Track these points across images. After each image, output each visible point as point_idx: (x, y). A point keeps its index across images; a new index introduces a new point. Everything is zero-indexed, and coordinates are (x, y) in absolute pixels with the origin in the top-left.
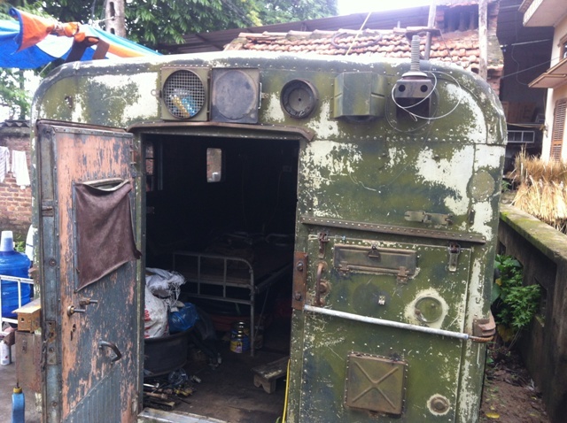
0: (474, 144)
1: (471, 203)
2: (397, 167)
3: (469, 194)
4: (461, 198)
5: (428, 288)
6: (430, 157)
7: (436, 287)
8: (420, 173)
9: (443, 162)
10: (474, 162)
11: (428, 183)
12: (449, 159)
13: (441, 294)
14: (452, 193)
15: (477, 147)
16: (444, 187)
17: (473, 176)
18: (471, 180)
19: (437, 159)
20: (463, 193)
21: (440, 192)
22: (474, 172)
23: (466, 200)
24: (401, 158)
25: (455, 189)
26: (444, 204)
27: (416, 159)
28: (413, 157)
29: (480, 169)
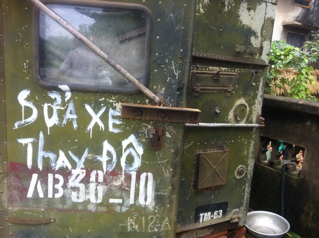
0: (266, 2)
1: (262, 41)
2: (229, 11)
3: (262, 36)
4: (258, 37)
5: (240, 98)
6: (246, 7)
7: (244, 97)
8: (240, 19)
9: (252, 11)
10: (266, 14)
11: (244, 25)
12: (255, 10)
13: (246, 101)
14: (254, 33)
15: (268, 4)
16: (251, 29)
17: (264, 23)
18: (263, 25)
19: (249, 9)
20: (259, 35)
21: (249, 32)
22: (265, 21)
23: (260, 38)
24: (231, 6)
25: (256, 31)
26: (250, 40)
27: (239, 8)
28: (237, 7)
29: (268, 19)
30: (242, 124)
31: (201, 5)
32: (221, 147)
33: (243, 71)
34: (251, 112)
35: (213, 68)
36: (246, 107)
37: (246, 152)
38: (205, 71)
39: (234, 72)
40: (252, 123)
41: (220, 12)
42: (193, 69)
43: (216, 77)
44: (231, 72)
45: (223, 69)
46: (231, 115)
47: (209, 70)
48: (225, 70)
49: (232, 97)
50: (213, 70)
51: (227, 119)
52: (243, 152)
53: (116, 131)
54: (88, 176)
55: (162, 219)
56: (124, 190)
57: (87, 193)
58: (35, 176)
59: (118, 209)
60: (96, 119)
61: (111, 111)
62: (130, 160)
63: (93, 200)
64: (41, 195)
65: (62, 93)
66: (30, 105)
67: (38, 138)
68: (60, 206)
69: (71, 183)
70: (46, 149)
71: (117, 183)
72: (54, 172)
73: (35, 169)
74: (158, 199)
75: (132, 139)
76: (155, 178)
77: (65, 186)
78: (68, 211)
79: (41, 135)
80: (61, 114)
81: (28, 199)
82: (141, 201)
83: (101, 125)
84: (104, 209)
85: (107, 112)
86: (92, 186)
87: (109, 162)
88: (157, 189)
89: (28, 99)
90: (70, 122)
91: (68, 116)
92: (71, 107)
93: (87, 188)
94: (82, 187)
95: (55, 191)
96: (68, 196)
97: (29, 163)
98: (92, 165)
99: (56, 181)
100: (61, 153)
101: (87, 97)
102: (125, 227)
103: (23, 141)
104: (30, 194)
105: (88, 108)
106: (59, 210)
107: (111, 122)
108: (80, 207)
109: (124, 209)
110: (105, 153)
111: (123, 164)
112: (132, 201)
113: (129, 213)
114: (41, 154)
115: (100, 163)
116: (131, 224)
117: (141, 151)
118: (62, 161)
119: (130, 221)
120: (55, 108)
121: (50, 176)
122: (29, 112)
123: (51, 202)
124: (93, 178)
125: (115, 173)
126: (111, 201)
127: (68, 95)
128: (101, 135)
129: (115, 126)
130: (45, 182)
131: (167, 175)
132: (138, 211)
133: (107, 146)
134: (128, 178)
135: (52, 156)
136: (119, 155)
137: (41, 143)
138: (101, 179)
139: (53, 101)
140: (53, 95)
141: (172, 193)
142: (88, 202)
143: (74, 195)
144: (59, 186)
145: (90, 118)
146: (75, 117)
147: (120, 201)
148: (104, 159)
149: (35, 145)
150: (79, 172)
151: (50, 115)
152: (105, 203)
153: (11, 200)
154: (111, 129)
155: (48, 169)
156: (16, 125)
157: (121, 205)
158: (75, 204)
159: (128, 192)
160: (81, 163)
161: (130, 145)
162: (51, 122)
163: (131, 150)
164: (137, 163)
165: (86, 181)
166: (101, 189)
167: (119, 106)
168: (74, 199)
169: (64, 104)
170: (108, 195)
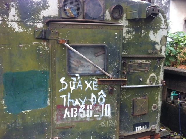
0: (162, 29)
1: (161, 46)
2: (144, 36)
3: (161, 44)
4: (159, 45)
5: (152, 73)
6: (152, 33)
7: (154, 72)
8: (150, 38)
9: (155, 34)
10: (162, 34)
11: (152, 41)
12: (157, 33)
13: (155, 74)
14: (157, 44)
15: (163, 30)
16: (155, 42)
17: (162, 38)
18: (161, 39)
19: (154, 33)
20: (160, 44)
21: (155, 43)
22: (162, 37)
23: (160, 45)
24: (145, 33)
25: (158, 42)
26: (155, 47)
27: (149, 34)
28: (148, 33)
29: (163, 36)
30: (154, 85)
31: (131, 35)
32: (144, 96)
33: (153, 60)
34: (158, 79)
35: (138, 61)
36: (155, 77)
37: (157, 98)
38: (135, 63)
39: (148, 62)
40: (159, 84)
41: (140, 37)
42: (129, 62)
43: (140, 65)
44: (147, 62)
45: (143, 61)
46: (148, 81)
47: (136, 62)
48: (144, 62)
49: (148, 73)
50: (138, 62)
51: (146, 83)
52: (155, 98)
53: (96, 89)
54: (86, 107)
55: (114, 121)
56: (100, 111)
57: (86, 114)
58: (67, 109)
59: (98, 119)
60: (89, 85)
61: (94, 82)
62: (101, 100)
63: (88, 116)
64: (69, 116)
65: (76, 77)
66: (65, 83)
67: (68, 95)
68: (76, 120)
69: (80, 111)
70: (70, 99)
71: (97, 109)
72: (74, 107)
73: (67, 107)
74: (112, 113)
75: (102, 92)
76: (111, 106)
77: (78, 112)
78: (79, 121)
79: (69, 93)
80: (76, 85)
81: (64, 119)
82: (106, 115)
83: (91, 87)
84: (92, 119)
85: (92, 82)
86: (88, 111)
87: (94, 101)
88: (111, 110)
89: (64, 81)
90: (79, 87)
91: (79, 85)
92: (80, 82)
93: (86, 112)
94: (84, 111)
95: (74, 114)
96: (79, 116)
97: (65, 105)
98: (88, 103)
99: (74, 110)
100: (76, 100)
101: (85, 78)
102: (101, 126)
103: (62, 96)
104: (65, 117)
105: (86, 82)
106: (76, 122)
107: (94, 86)
108: (84, 120)
109: (100, 119)
110: (92, 98)
111: (99, 101)
112: (103, 115)
113: (102, 120)
114: (69, 100)
115: (90, 102)
116: (103, 124)
117: (105, 96)
118: (77, 102)
119: (102, 123)
120: (74, 83)
121: (72, 109)
122: (64, 85)
123: (72, 119)
124: (88, 108)
125: (96, 105)
126: (95, 116)
127: (79, 78)
128: (90, 91)
129: (95, 87)
130: (70, 111)
131: (115, 104)
132: (105, 119)
133: (93, 95)
134: (101, 106)
135: (73, 101)
136: (97, 98)
137: (69, 96)
138: (91, 108)
139: (73, 80)
140: (73, 78)
141: (117, 110)
142: (86, 117)
143: (81, 115)
144: (75, 112)
145: (86, 85)
146: (81, 85)
147: (98, 116)
148: (92, 100)
149: (67, 98)
150: (83, 106)
151: (72, 86)
152: (93, 117)
153: (57, 120)
154: (94, 89)
155: (71, 106)
156: (60, 91)
157: (99, 117)
158: (82, 119)
159: (101, 112)
160: (83, 103)
161: (101, 94)
162: (72, 88)
163: (102, 96)
164: (104, 101)
165: (85, 109)
166: (91, 112)
167: (97, 80)
168: (81, 117)
169: (77, 81)
170: (94, 114)
